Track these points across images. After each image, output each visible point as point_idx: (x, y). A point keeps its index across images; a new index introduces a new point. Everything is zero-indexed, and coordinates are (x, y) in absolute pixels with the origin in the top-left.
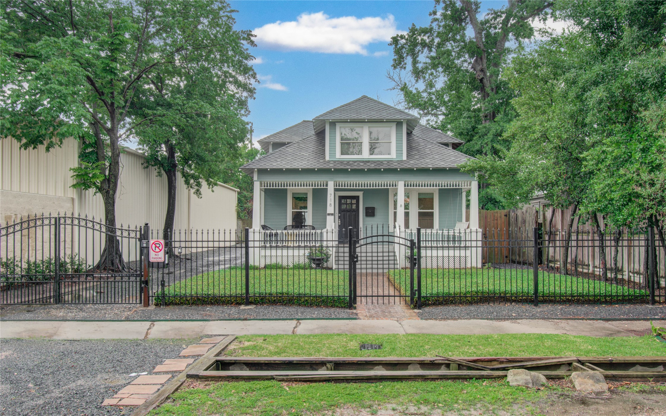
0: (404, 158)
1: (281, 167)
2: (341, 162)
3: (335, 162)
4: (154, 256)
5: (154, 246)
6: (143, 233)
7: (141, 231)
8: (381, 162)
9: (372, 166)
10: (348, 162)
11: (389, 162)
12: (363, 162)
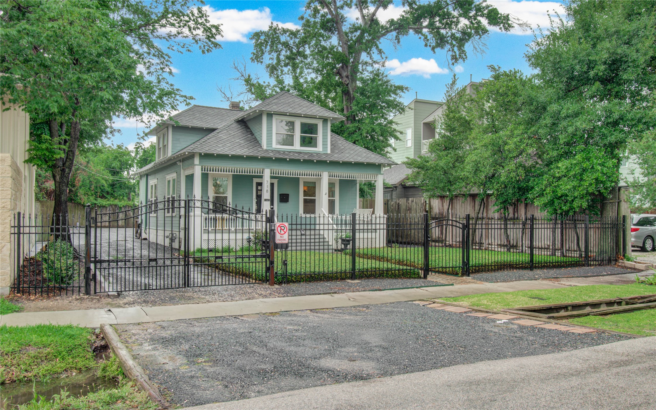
0: (329, 152)
1: (228, 153)
2: (278, 152)
3: (272, 151)
4: (280, 238)
5: (279, 229)
6: (268, 216)
7: (266, 215)
8: (311, 154)
9: (306, 157)
10: (284, 152)
11: (318, 154)
12: (296, 153)
